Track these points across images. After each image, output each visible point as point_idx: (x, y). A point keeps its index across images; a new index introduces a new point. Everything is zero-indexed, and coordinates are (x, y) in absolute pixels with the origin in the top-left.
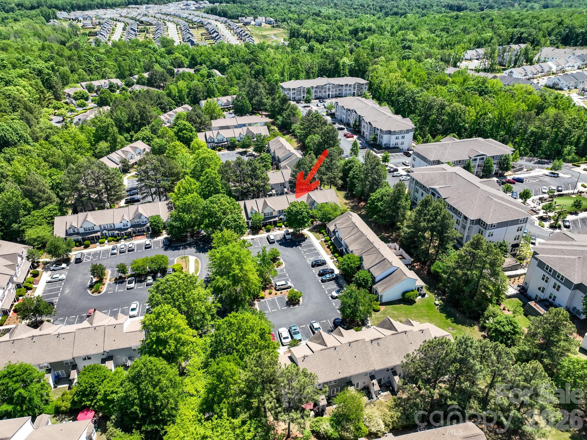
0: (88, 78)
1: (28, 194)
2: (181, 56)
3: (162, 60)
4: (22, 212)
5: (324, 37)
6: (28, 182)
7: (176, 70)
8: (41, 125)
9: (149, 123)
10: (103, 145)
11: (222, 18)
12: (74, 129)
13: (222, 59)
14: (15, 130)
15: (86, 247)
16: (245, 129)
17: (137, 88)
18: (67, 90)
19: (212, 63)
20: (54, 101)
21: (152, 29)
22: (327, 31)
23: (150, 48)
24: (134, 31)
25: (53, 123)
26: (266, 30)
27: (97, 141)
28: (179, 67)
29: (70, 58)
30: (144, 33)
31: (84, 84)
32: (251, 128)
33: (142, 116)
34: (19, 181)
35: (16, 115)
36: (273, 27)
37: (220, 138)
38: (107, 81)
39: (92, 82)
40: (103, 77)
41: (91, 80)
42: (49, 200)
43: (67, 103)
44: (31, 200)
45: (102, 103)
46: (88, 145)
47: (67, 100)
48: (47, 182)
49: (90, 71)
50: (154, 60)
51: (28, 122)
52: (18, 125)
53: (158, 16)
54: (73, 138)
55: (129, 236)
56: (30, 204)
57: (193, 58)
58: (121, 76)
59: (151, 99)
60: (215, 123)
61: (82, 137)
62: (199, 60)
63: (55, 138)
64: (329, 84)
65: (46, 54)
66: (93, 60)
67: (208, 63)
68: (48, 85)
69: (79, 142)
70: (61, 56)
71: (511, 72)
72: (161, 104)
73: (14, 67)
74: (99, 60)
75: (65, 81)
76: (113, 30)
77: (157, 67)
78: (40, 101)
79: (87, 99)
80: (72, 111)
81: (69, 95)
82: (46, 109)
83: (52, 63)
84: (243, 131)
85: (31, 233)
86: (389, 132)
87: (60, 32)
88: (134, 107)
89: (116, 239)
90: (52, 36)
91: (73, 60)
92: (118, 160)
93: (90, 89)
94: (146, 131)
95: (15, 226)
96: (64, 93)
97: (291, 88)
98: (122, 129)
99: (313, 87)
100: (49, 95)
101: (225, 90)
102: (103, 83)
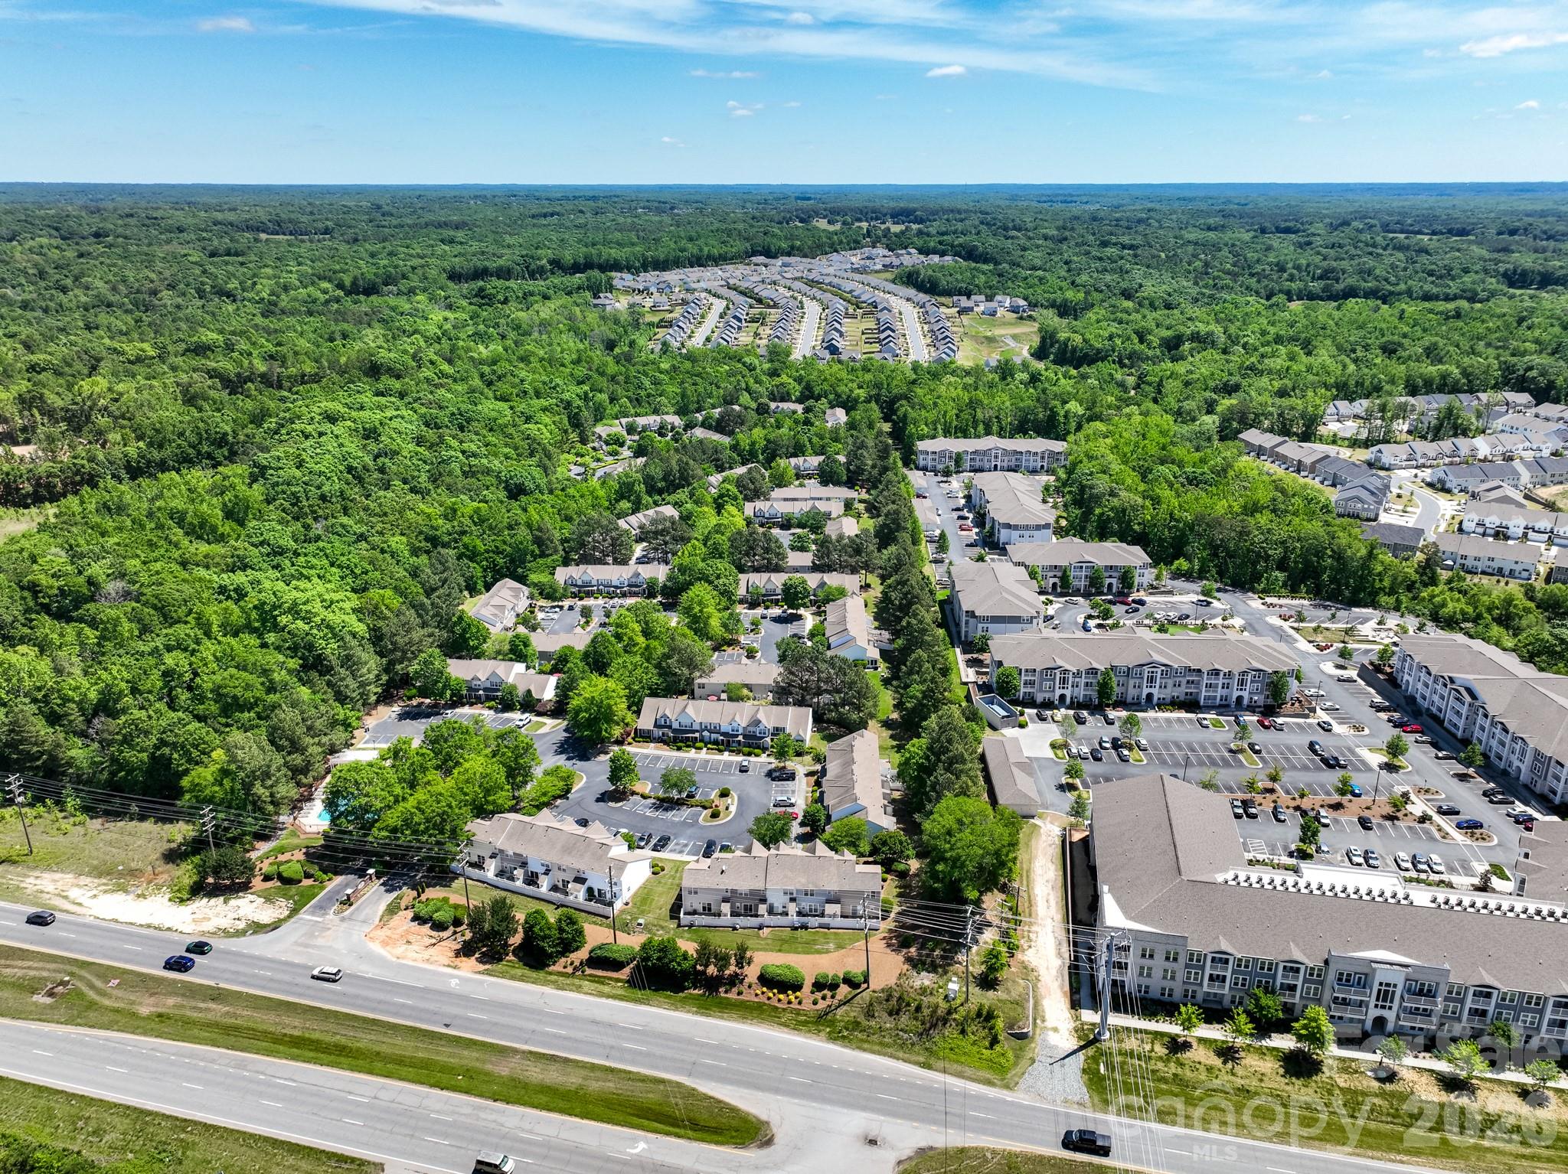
0: (633, 411)
1: (538, 541)
2: (791, 381)
3: (755, 387)
4: (529, 557)
5: (1099, 351)
6: (540, 529)
7: (773, 405)
8: (558, 475)
9: (689, 484)
10: (625, 505)
11: (921, 295)
12: (594, 482)
13: (857, 391)
14: (533, 478)
15: (581, 599)
16: (810, 503)
17: (699, 433)
18: (600, 429)
19: (838, 396)
20: (579, 445)
21: (774, 314)
22: (1111, 338)
23: (744, 364)
24: (740, 320)
25: (572, 474)
26: (1005, 324)
27: (617, 501)
28: (782, 400)
29: (613, 379)
30: (756, 325)
31: (624, 421)
32: (817, 503)
33: (682, 474)
34: (529, 526)
35: (533, 461)
36: (1021, 318)
37: (773, 512)
38: (658, 419)
39: (638, 419)
40: (656, 412)
41: (637, 415)
42: (556, 551)
43: (594, 449)
44: (539, 547)
45: (640, 452)
46: (607, 504)
47: (596, 445)
48: (557, 535)
49: (637, 401)
50: (744, 386)
51: (545, 469)
52: (537, 472)
53: (797, 285)
54: (592, 493)
55: (624, 595)
56: (537, 552)
57: (808, 387)
58: (681, 412)
59: (704, 453)
60: (777, 493)
61: (601, 493)
62: (817, 390)
63: (571, 491)
64: (997, 448)
65: (581, 371)
66: (647, 383)
67: (831, 397)
68: (576, 422)
69: (597, 498)
70: (602, 374)
71: (1380, 451)
72: (717, 460)
73: (538, 395)
74: (656, 383)
75: (599, 416)
76: (703, 317)
77: (745, 398)
78: (559, 445)
79: (622, 445)
80: (598, 460)
81: (600, 437)
82: (566, 455)
83: (586, 388)
84: (806, 506)
85: (534, 577)
86: (1008, 526)
87: (610, 324)
88: (674, 463)
89: (611, 596)
90: (597, 331)
91: (618, 383)
92: (636, 525)
93: (631, 429)
94: (682, 495)
95: (520, 570)
96: (594, 434)
97: (930, 450)
98: (652, 490)
99: (966, 452)
100: (574, 436)
101: (823, 447)
102: (652, 420)
